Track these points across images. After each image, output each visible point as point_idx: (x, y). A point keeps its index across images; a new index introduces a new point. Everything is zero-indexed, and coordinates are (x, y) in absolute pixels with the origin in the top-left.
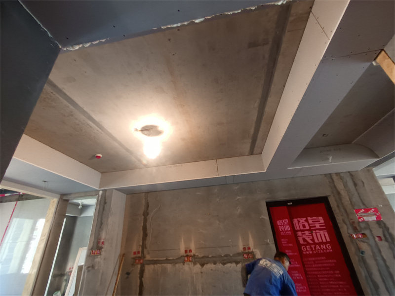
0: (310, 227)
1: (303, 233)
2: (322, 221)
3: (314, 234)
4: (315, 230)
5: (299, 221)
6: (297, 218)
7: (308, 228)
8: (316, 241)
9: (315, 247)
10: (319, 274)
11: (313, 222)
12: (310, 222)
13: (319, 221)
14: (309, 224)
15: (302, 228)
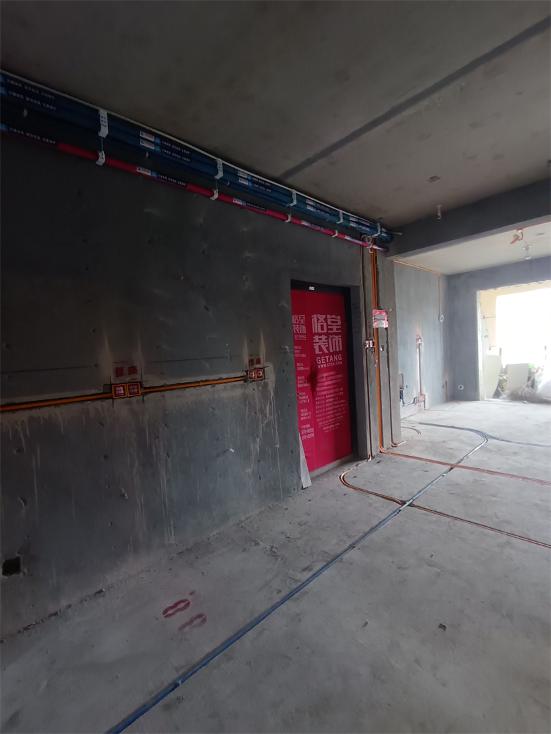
0: (328, 329)
1: (320, 337)
2: (339, 323)
3: (330, 340)
4: (332, 334)
5: (318, 320)
6: (316, 314)
7: (325, 331)
8: (331, 351)
9: (329, 358)
10: (327, 395)
11: (332, 322)
12: (329, 321)
13: (337, 322)
14: (327, 325)
15: (320, 331)
